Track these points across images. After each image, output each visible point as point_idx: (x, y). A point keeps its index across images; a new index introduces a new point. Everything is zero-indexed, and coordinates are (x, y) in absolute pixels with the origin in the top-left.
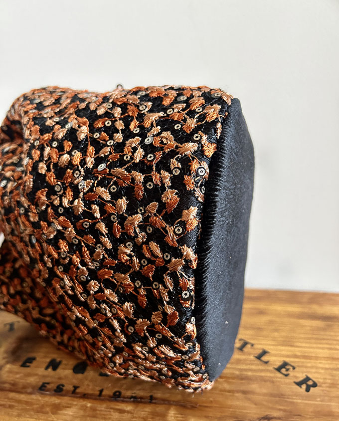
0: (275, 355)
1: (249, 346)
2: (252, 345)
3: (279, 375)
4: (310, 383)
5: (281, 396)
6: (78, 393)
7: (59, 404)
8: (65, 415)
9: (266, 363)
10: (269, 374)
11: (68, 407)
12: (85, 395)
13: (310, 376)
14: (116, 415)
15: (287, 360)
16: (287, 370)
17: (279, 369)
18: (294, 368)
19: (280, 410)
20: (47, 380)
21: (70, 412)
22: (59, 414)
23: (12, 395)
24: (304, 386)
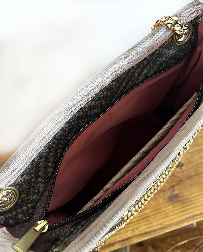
4: (181, 165)
19: (175, 181)
24: (179, 167)
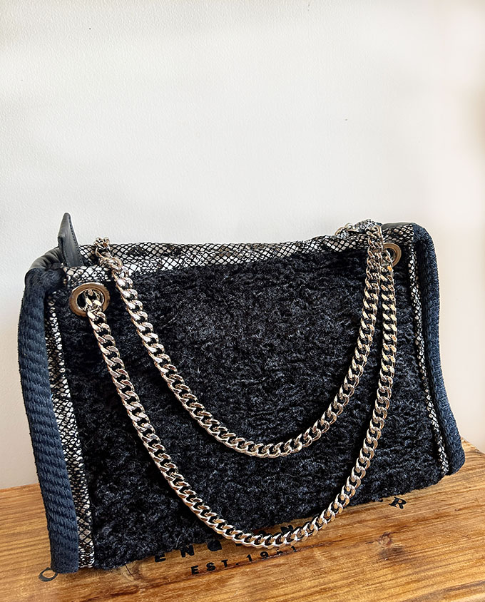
4: (401, 501)
5: (386, 517)
6: (230, 565)
7: (222, 578)
8: (233, 584)
11: (231, 577)
12: (237, 564)
13: (398, 497)
14: (276, 570)
19: (391, 526)
20: (194, 564)
21: (236, 580)
22: (227, 585)
23: (171, 586)
24: (397, 505)
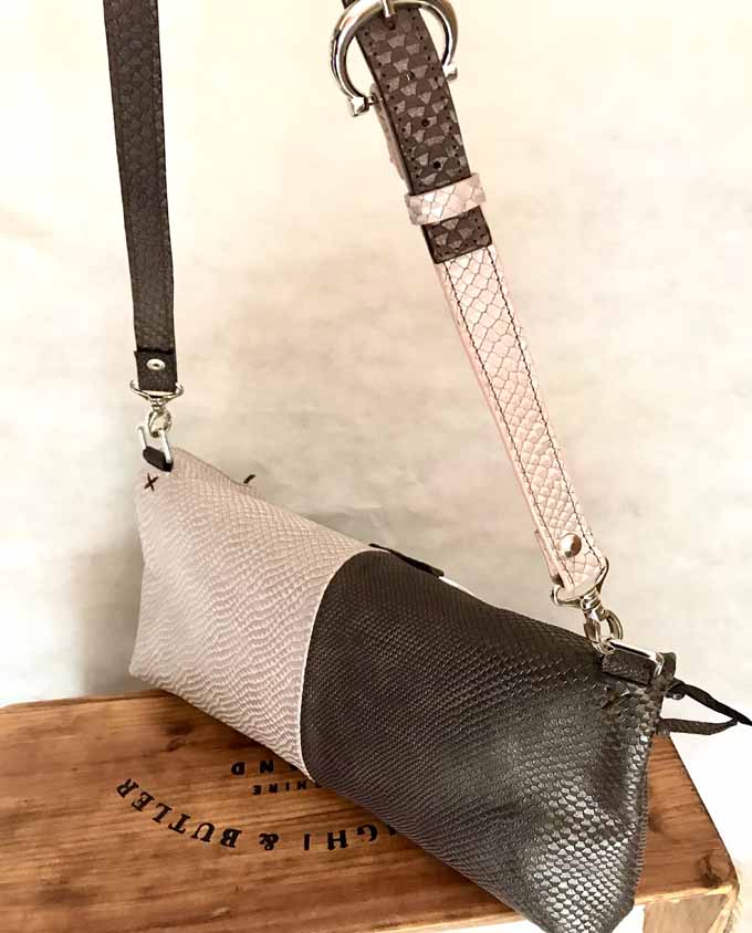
0: (148, 817)
1: (174, 826)
2: (170, 827)
3: (150, 793)
9: (160, 805)
10: (160, 792)
13: (121, 798)
15: (138, 813)
16: (141, 800)
17: (150, 798)
18: (133, 804)
